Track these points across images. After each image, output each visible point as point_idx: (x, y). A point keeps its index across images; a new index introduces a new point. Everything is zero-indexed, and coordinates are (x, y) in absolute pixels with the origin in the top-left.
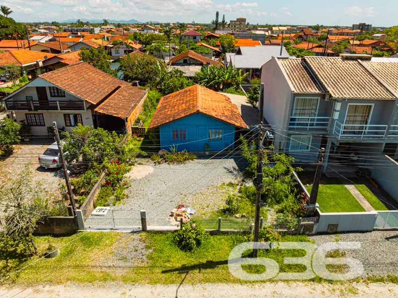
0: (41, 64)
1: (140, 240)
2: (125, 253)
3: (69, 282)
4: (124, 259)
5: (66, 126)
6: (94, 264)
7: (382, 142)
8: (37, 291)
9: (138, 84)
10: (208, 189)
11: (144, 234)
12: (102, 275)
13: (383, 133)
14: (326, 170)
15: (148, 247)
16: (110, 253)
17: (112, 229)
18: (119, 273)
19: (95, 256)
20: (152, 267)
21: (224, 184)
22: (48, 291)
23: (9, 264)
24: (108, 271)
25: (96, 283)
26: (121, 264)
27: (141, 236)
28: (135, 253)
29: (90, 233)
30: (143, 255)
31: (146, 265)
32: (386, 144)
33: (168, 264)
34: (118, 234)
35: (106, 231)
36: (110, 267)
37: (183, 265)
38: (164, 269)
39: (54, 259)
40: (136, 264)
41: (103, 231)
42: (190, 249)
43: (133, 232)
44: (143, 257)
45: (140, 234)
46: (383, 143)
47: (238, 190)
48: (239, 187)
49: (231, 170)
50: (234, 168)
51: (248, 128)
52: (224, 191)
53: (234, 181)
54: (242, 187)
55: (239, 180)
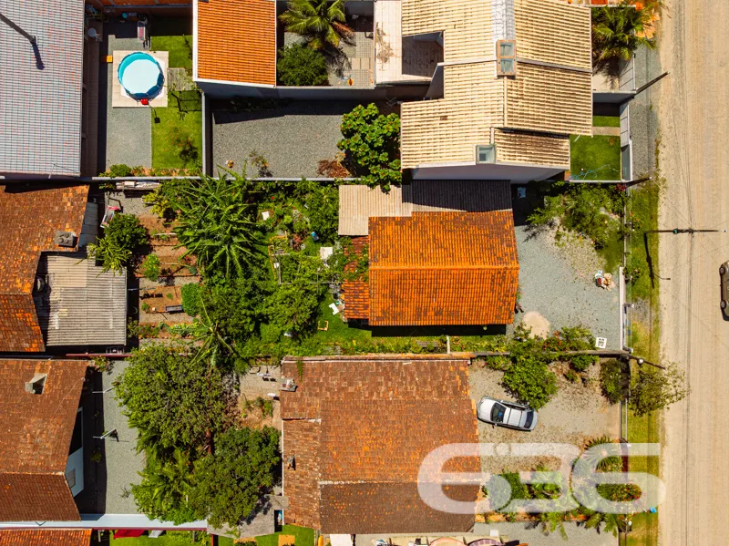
6: (649, 331)
12: (655, 325)
16: (641, 324)
18: (654, 314)
20: (650, 295)
21: (556, 243)
25: (659, 326)
26: (648, 315)
31: (649, 299)
33: (649, 286)
36: (650, 321)
37: (650, 277)
38: (652, 288)
40: (648, 305)
47: (566, 232)
48: (561, 230)
49: (529, 233)
50: (526, 230)
51: (511, 210)
52: (567, 244)
53: (552, 233)
54: (561, 227)
55: (548, 228)
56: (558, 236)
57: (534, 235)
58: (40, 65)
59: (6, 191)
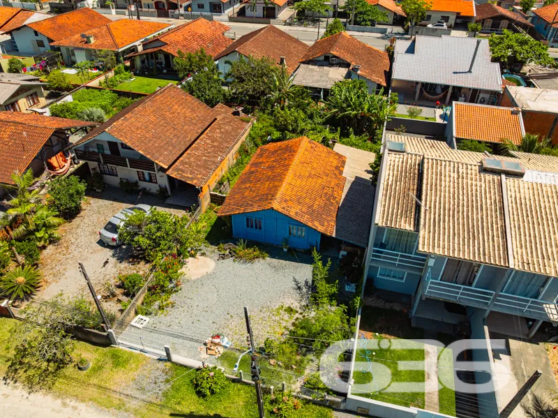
0: (140, 49)
1: (163, 371)
2: (144, 384)
3: (91, 402)
4: (142, 389)
5: (140, 180)
6: (115, 389)
7: (486, 308)
8: (64, 405)
9: (241, 112)
10: (261, 311)
11: (169, 364)
12: (118, 402)
13: (488, 299)
14: (415, 314)
15: (167, 381)
16: (132, 380)
17: (141, 351)
18: (133, 404)
19: (119, 379)
20: (162, 406)
21: (282, 306)
22: (73, 407)
23: (49, 368)
24: (125, 399)
25: (112, 410)
26: (137, 394)
27: (166, 366)
28: (154, 385)
29: (121, 350)
30: (160, 390)
31: (159, 403)
32: (492, 312)
33: (178, 408)
34: (145, 358)
35: (136, 351)
36: (128, 395)
37: (191, 412)
38: (173, 412)
39: (85, 372)
40: (150, 399)
41: (133, 351)
42: (204, 396)
43: (160, 360)
44: (160, 392)
45: (165, 364)
46: (486, 310)
47: (293, 321)
48: (297, 315)
49: (302, 284)
50: (306, 282)
51: (334, 235)
52: (277, 318)
53: (296, 305)
54: (301, 316)
55: (303, 303)
56: (290, 310)
57: (299, 288)
58: (454, 73)
59: (385, 71)
